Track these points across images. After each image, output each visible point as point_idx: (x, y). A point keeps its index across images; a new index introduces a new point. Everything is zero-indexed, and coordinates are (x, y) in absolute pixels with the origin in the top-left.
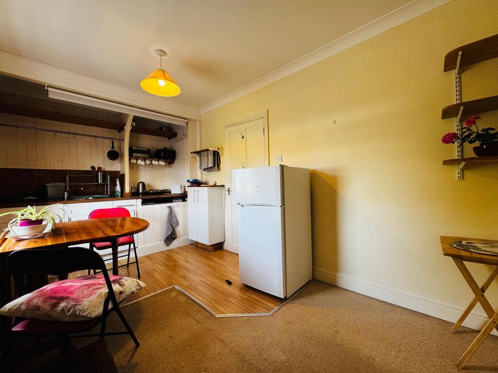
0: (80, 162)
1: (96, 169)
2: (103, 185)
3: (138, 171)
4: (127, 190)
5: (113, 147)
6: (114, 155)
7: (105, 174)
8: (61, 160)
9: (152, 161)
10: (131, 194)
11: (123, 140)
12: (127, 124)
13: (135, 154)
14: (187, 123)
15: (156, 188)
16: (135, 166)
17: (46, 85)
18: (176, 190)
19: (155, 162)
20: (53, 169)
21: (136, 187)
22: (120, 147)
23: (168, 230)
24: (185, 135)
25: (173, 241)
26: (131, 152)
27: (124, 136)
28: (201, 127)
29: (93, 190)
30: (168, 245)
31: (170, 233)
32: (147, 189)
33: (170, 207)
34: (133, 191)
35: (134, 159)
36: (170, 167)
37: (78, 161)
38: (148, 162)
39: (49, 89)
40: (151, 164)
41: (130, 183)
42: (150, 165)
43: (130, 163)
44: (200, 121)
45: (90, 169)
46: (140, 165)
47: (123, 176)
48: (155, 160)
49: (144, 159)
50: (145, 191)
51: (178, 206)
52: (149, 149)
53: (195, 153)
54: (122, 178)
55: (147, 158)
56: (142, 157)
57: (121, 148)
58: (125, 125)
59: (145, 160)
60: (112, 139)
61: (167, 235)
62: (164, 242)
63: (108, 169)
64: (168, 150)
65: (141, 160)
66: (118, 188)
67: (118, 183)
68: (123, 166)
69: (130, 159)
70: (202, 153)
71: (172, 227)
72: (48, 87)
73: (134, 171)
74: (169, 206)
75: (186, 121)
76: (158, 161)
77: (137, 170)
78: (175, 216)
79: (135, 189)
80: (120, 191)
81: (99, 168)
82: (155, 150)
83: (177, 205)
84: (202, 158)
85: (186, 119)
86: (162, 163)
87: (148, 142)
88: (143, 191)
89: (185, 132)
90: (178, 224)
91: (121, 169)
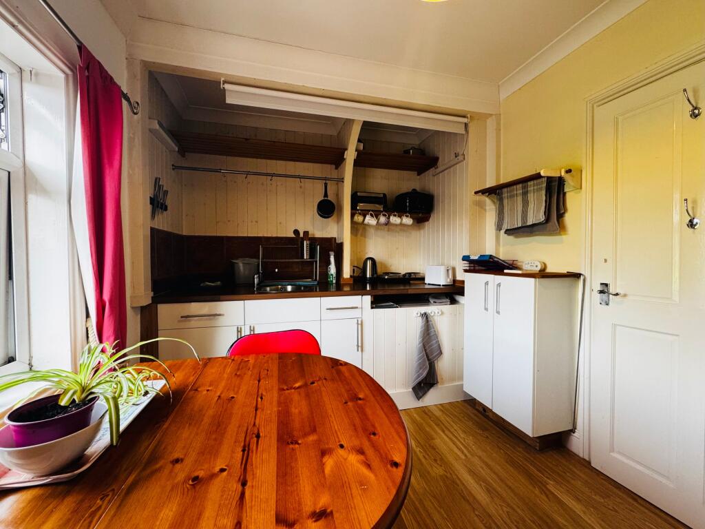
0: (280, 223)
1: (302, 235)
2: (311, 263)
3: (365, 237)
4: (347, 273)
5: (326, 195)
6: (327, 209)
7: (314, 241)
8: (257, 222)
9: (389, 218)
10: (352, 279)
11: (342, 180)
12: (349, 149)
13: (361, 206)
14: (466, 125)
15: (394, 269)
16: (361, 228)
17: (222, 79)
18: (436, 277)
19: (395, 220)
20: (246, 235)
21: (361, 266)
22: (337, 195)
23: (421, 366)
24: (459, 157)
25: (428, 390)
26: (355, 200)
27: (343, 172)
28: (498, 130)
29: (297, 270)
30: (419, 398)
31: (425, 374)
32: (380, 271)
33: (425, 316)
34: (355, 275)
35: (360, 214)
36: (420, 229)
37: (279, 222)
38: (383, 219)
39: (227, 86)
40: (388, 223)
41: (351, 260)
42: (386, 224)
43: (353, 223)
44: (498, 116)
45: (293, 235)
46: (368, 225)
47: (340, 246)
48: (395, 216)
49: (376, 215)
50: (375, 276)
51: (442, 313)
52: (384, 194)
53: (484, 192)
54: (338, 250)
55: (382, 212)
56: (372, 211)
57: (339, 195)
58: (346, 149)
59: (377, 217)
60: (325, 179)
61: (420, 379)
62: (411, 390)
63: (319, 234)
64: (419, 193)
65: (372, 215)
66: (332, 269)
67: (332, 259)
68: (340, 229)
69: (353, 216)
70: (505, 190)
71: (429, 360)
72: (225, 82)
73: (359, 236)
74: (422, 312)
75: (465, 120)
76: (400, 216)
77: (364, 235)
78: (436, 336)
79: (360, 271)
80: (334, 275)
81: (306, 233)
82: (394, 196)
83: (439, 311)
84: (505, 202)
85: (464, 117)
86: (408, 221)
87: (383, 181)
88: (372, 274)
89: (459, 150)
90: (441, 353)
91: (338, 234)
